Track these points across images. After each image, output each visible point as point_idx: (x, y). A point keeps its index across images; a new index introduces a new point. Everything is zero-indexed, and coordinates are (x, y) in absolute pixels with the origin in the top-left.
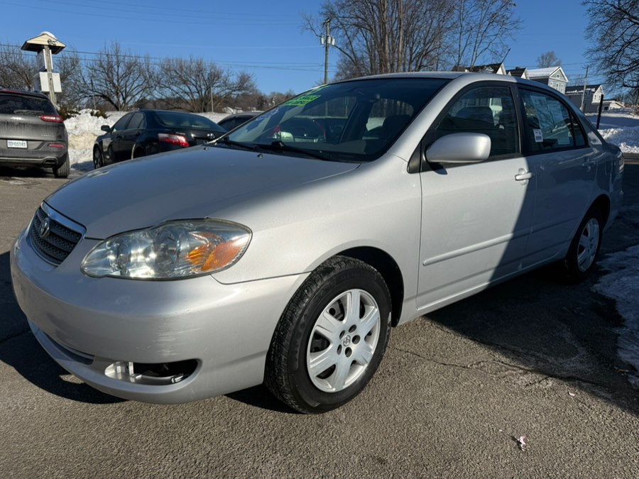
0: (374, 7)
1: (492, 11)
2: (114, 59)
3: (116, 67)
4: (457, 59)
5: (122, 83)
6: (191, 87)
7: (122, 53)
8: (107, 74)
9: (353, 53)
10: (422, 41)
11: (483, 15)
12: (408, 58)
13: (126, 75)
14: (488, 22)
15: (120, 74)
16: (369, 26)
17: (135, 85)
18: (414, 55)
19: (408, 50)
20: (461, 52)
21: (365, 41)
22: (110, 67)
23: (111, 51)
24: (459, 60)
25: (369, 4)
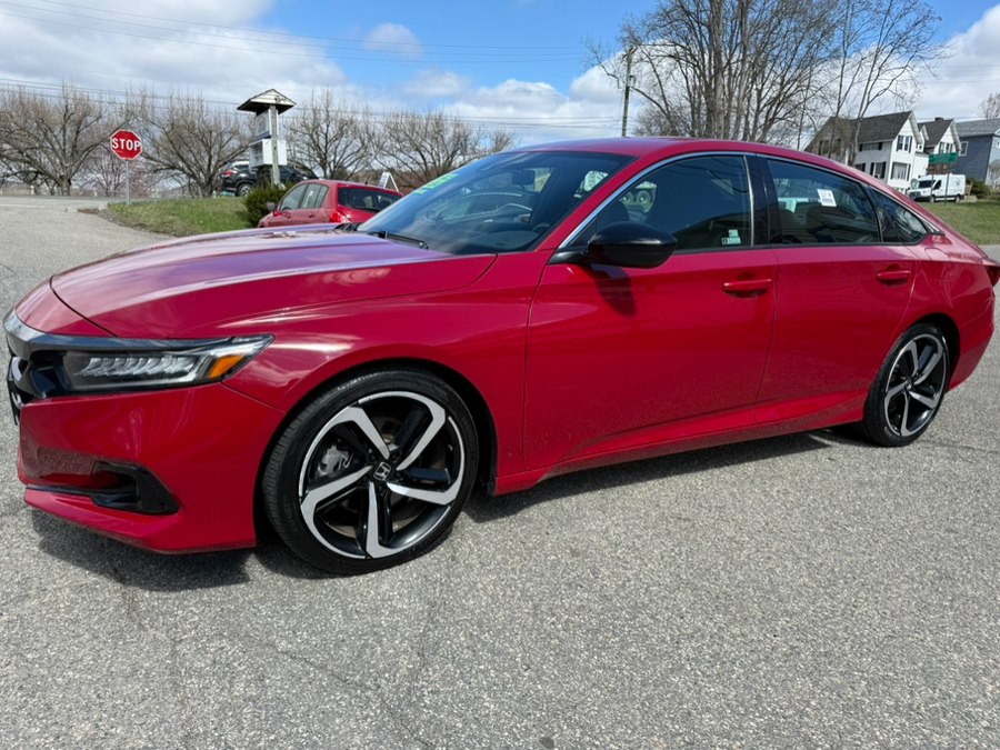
0: (703, 28)
1: (899, 29)
2: (323, 116)
3: (324, 126)
4: (835, 107)
5: (331, 148)
6: (426, 155)
7: (334, 108)
8: (311, 136)
9: (664, 99)
10: (779, 80)
11: (883, 36)
12: (755, 106)
13: (338, 137)
14: (890, 48)
15: (331, 135)
16: (693, 57)
17: (349, 151)
18: (764, 101)
19: (755, 93)
20: (842, 95)
21: (684, 81)
22: (316, 127)
23: (320, 103)
24: (839, 108)
25: (696, 24)
